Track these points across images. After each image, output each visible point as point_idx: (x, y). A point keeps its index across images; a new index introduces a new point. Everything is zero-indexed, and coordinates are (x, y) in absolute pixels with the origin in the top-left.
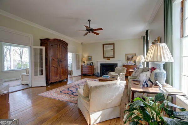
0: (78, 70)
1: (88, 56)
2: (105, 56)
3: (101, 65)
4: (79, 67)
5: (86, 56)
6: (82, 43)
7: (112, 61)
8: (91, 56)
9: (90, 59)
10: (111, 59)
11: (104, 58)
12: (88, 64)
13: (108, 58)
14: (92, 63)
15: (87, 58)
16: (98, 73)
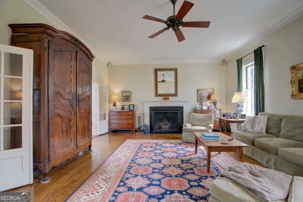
0: (103, 121)
1: (123, 92)
2: (159, 92)
3: (151, 108)
4: (105, 114)
5: (117, 90)
6: (110, 62)
7: (172, 103)
8: (130, 92)
9: (127, 97)
10: (170, 98)
11: (157, 95)
12: (123, 108)
13: (166, 96)
14: (132, 106)
15: (121, 94)
16: (145, 126)
